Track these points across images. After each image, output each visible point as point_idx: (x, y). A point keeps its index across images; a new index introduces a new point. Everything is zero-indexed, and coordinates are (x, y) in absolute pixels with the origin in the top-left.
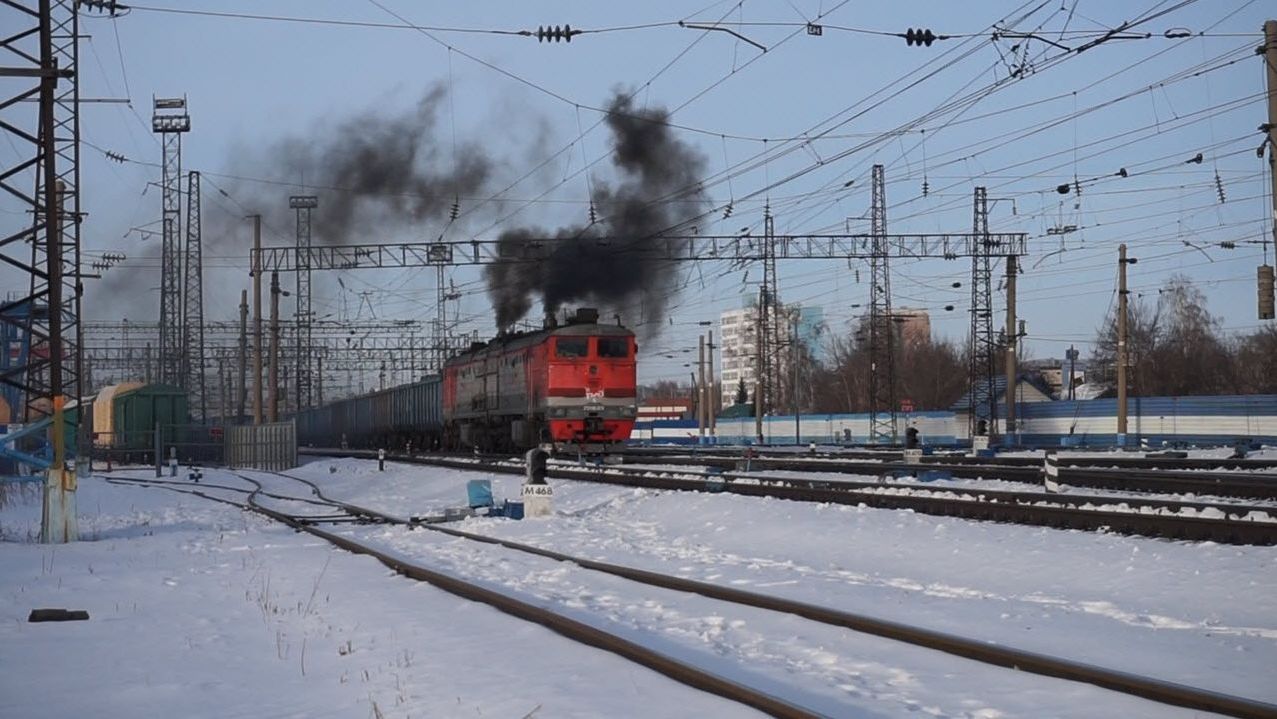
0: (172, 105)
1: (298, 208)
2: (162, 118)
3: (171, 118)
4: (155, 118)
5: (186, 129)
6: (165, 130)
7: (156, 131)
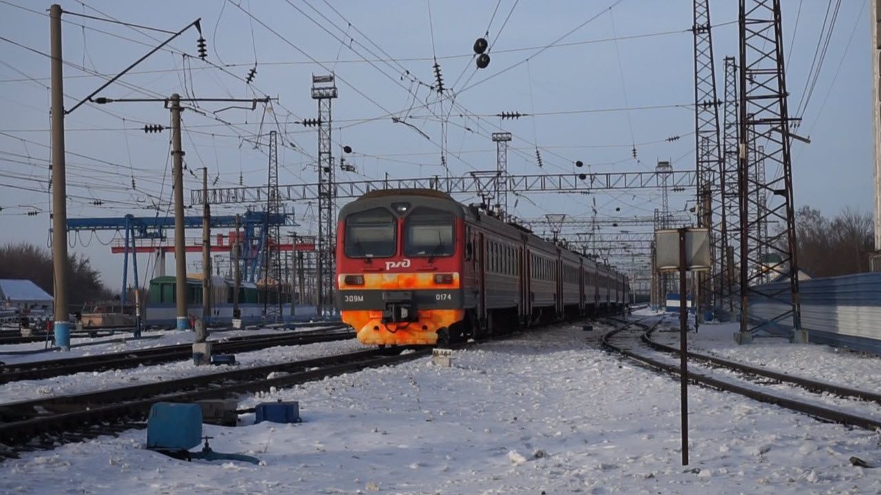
0: (325, 80)
1: (498, 141)
2: (318, 89)
3: (323, 89)
4: (313, 89)
5: (335, 96)
6: (320, 97)
7: (314, 98)
